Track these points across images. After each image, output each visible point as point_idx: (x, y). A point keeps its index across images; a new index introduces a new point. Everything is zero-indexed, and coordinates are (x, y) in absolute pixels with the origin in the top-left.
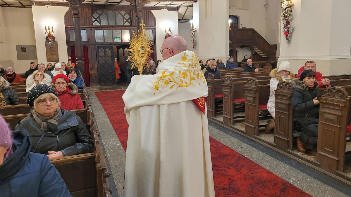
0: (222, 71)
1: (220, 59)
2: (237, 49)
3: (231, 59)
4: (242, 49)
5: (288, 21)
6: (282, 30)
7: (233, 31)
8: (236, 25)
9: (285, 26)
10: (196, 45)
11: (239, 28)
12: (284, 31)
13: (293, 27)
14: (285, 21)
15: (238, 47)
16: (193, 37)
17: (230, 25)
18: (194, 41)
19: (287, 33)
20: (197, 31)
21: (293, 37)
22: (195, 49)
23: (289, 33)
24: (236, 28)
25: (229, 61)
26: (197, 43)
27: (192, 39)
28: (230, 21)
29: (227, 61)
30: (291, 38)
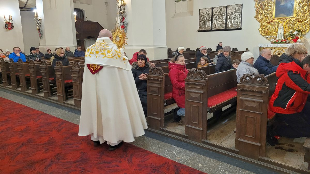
0: (71, 59)
1: (68, 48)
2: (84, 40)
3: (79, 48)
4: (89, 40)
5: (123, 17)
6: (119, 24)
7: (79, 23)
8: (82, 18)
10: (42, 35)
11: (84, 21)
12: (121, 25)
13: (127, 22)
14: (121, 17)
15: (85, 38)
16: (38, 26)
17: (75, 17)
18: (40, 30)
19: (123, 27)
20: (43, 21)
22: (42, 38)
24: (82, 20)
25: (77, 50)
26: (44, 32)
27: (38, 28)
28: (75, 14)
29: (75, 51)
30: (126, 31)
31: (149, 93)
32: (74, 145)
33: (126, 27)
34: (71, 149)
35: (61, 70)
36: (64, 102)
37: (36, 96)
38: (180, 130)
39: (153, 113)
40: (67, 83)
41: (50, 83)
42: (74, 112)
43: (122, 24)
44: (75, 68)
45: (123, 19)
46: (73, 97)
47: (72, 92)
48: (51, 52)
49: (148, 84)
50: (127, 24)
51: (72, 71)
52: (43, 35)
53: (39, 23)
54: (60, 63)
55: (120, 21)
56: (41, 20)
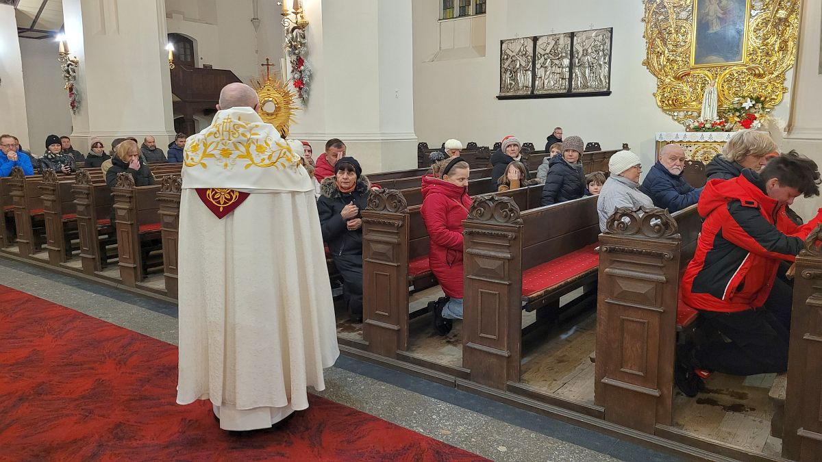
0: (159, 169)
1: (149, 139)
2: (195, 117)
3: (181, 140)
4: (205, 117)
5: (300, 58)
6: (290, 76)
7: (181, 73)
8: (189, 59)
9: (294, 68)
10: (79, 102)
11: (196, 66)
12: (294, 78)
13: (310, 71)
14: (294, 57)
15: (197, 112)
16: (69, 80)
17: (170, 57)
18: (74, 91)
19: (299, 84)
20: (82, 66)
21: (312, 93)
22: (78, 112)
23: (303, 84)
24: (189, 65)
25: (174, 145)
26: (83, 95)
27: (67, 85)
28: (170, 47)
29: (170, 146)
30: (308, 95)
31: (368, 259)
32: (163, 400)
33: (308, 85)
34: (155, 412)
35: (130, 197)
36: (139, 283)
37: (61, 269)
38: (449, 356)
39: (377, 312)
40: (146, 233)
41: (100, 233)
42: (164, 310)
43: (296, 76)
44: (168, 192)
45: (300, 62)
46: (162, 271)
47: (160, 256)
48: (103, 149)
49: (367, 236)
50: (311, 76)
51: (159, 200)
52: (83, 103)
53: (71, 70)
54: (127, 178)
55: (292, 69)
56: (77, 63)
